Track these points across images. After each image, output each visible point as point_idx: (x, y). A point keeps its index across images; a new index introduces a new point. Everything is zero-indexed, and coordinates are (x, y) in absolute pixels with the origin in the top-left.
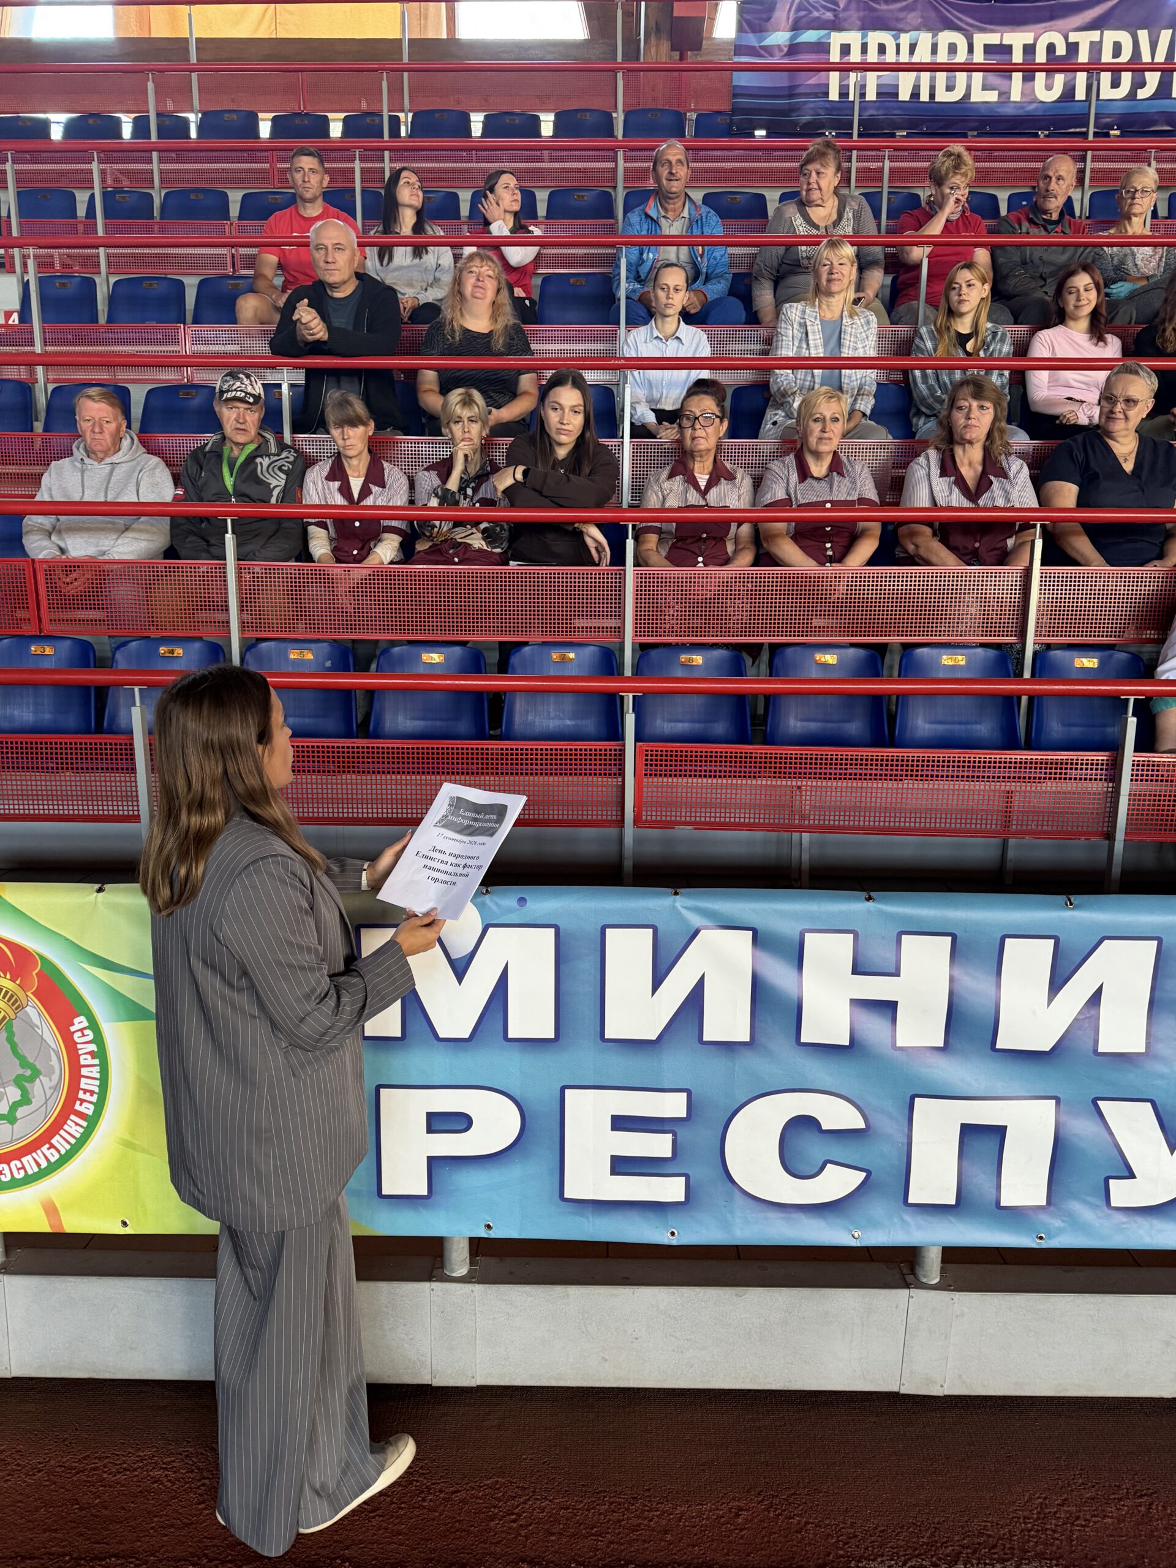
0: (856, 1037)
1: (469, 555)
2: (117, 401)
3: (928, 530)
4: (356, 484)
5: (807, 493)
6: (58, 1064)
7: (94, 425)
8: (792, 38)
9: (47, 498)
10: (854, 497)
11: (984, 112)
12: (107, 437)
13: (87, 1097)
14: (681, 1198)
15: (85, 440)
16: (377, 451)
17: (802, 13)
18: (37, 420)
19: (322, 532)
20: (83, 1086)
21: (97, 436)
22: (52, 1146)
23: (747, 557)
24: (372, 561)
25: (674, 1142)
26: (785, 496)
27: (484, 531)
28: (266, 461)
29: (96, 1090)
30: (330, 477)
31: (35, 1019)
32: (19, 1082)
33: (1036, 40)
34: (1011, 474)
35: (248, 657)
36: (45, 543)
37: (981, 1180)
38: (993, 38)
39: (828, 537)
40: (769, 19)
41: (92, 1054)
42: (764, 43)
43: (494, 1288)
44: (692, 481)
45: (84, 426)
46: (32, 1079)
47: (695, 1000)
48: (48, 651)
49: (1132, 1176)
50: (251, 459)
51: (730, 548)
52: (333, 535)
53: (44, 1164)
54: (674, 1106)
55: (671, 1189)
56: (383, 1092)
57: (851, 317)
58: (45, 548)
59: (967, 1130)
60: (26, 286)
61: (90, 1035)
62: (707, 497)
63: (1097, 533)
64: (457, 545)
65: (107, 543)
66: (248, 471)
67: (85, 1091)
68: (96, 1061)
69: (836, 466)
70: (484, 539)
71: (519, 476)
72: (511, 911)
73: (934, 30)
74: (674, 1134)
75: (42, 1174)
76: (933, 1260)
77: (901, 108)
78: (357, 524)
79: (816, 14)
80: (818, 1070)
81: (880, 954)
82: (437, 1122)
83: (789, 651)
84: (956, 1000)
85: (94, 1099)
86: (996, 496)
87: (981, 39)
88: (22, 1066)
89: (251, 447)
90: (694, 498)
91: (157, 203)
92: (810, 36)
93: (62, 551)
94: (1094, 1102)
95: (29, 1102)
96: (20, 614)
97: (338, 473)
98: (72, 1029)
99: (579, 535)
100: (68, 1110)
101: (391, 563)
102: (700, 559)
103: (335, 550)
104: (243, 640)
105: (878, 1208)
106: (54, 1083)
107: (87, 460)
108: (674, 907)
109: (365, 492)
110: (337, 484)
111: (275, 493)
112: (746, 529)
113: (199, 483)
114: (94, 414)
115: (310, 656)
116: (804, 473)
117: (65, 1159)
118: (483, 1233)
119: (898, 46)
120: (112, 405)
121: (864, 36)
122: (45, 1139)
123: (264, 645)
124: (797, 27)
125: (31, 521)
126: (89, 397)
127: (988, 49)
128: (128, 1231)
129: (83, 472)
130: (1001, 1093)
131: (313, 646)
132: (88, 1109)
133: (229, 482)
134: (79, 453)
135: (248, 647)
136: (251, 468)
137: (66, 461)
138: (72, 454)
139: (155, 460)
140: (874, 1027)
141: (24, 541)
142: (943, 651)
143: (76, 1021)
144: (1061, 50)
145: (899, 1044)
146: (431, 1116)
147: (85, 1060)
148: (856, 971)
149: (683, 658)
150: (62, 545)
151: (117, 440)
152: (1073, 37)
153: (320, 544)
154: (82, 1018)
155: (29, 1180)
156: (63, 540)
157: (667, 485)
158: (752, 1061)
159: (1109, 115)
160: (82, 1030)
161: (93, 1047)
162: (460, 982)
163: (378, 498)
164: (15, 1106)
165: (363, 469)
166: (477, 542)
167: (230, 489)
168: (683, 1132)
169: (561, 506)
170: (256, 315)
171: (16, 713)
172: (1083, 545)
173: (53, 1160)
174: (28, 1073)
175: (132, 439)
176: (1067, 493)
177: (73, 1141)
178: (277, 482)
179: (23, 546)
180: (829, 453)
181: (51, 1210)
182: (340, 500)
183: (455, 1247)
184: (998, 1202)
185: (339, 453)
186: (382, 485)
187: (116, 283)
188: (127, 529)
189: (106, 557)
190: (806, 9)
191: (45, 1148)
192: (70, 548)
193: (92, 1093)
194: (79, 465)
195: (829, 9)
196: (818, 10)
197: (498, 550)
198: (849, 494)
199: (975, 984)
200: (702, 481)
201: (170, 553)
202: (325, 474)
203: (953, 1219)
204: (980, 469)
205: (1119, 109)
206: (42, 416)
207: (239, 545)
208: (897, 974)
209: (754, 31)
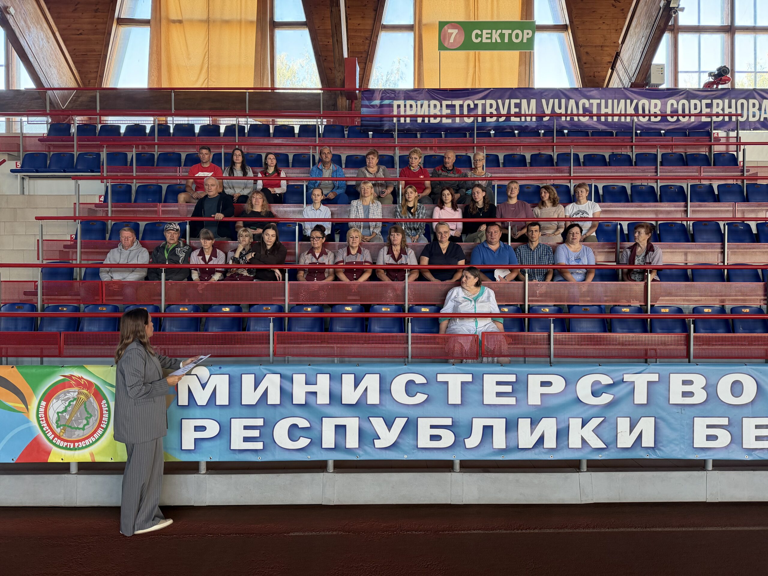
0: (307, 402)
1: (242, 278)
2: (133, 231)
3: (382, 271)
4: (207, 257)
5: (348, 259)
6: (98, 413)
7: (125, 239)
8: (381, 102)
9: (109, 263)
10: (363, 261)
11: (447, 126)
12: (130, 242)
13: (104, 423)
14: (262, 448)
15: (122, 243)
16: (215, 247)
17: (384, 95)
18: (107, 233)
19: (196, 272)
20: (103, 420)
21: (126, 242)
22: (94, 437)
23: (331, 278)
24: (212, 280)
25: (260, 432)
26: (342, 260)
27: (247, 270)
28: (179, 249)
29: (107, 420)
30: (199, 255)
31: (92, 401)
32: (86, 419)
33: (463, 103)
34: (408, 254)
35: (167, 310)
36: (107, 275)
37: (341, 440)
38: (449, 103)
39: (355, 272)
40: (373, 96)
41: (106, 410)
42: (371, 104)
43: (211, 475)
44: (315, 256)
45: (122, 239)
46: (90, 418)
47: (265, 393)
48: (104, 309)
49: (379, 438)
50: (174, 249)
51: (326, 275)
52: (199, 272)
53: (91, 442)
54: (259, 422)
55: (259, 446)
56: (183, 420)
57: (372, 204)
58: (106, 277)
59: (336, 426)
60: (107, 187)
61: (106, 405)
62: (319, 260)
63: (433, 272)
64: (238, 274)
65: (126, 275)
66: (173, 252)
67: (104, 421)
68: (108, 413)
69: (359, 251)
70: (248, 272)
71: (253, 256)
72: (217, 370)
73: (429, 100)
74: (260, 430)
75: (91, 445)
76: (331, 465)
77: (418, 125)
78: (207, 269)
79: (388, 95)
80: (298, 411)
81: (312, 380)
82: (197, 429)
83: (337, 306)
84: (331, 391)
85: (106, 423)
86: (403, 260)
87: (445, 103)
88: (88, 414)
89: (175, 245)
90: (314, 260)
91: (156, 157)
92: (386, 102)
93: (112, 278)
94: (368, 418)
95: (89, 424)
96: (96, 298)
97: (202, 254)
98: (102, 404)
99: (274, 272)
100: (99, 426)
101: (218, 280)
102: (315, 279)
103: (199, 277)
104: (165, 305)
105: (315, 449)
106: (96, 419)
107: (122, 249)
108: (260, 369)
109: (210, 259)
110: (201, 257)
111: (181, 258)
112: (331, 270)
113: (157, 256)
114: (125, 235)
115: (187, 310)
116: (349, 253)
117: (97, 440)
118: (209, 460)
119: (417, 105)
120: (132, 232)
121: (405, 102)
122: (92, 435)
123: (172, 306)
124: (382, 99)
125: (101, 269)
126: (125, 230)
127: (448, 106)
128: (113, 461)
129: (121, 253)
130: (345, 416)
131: (188, 306)
132: (104, 426)
133: (166, 255)
134: (120, 247)
135: (168, 306)
136: (174, 251)
137: (116, 249)
138: (118, 247)
139: (144, 249)
140: (311, 398)
141: (100, 274)
142: (383, 306)
143: (103, 401)
144: (472, 106)
145: (318, 403)
146: (195, 427)
147: (105, 412)
148: (306, 384)
149: (305, 309)
150: (112, 276)
151: (133, 243)
152: (476, 102)
153: (195, 276)
154: (105, 401)
155: (87, 447)
156: (112, 274)
157: (306, 256)
158: (281, 410)
159: (490, 127)
160: (104, 404)
161: (107, 409)
162: (204, 390)
163: (214, 261)
164: (85, 425)
165: (210, 253)
166: (245, 273)
167: (167, 258)
168: (262, 430)
169: (266, 264)
170: (184, 199)
171: (92, 328)
172: (429, 275)
173: (93, 441)
174: (89, 416)
175: (138, 242)
176: (425, 260)
177: (99, 435)
178: (182, 255)
179: (99, 276)
180: (356, 247)
181: (92, 455)
182: (203, 263)
183: (202, 465)
184: (345, 447)
185: (202, 248)
186: (216, 257)
187: (139, 186)
188: (133, 271)
189: (124, 280)
190: (385, 93)
191: (92, 438)
192: (114, 277)
193: (106, 421)
194: (120, 251)
195: (393, 94)
196: (389, 94)
197: (252, 276)
198: (361, 260)
199: (336, 386)
200: (317, 255)
201: (146, 278)
202: (197, 254)
203: (334, 452)
204: (399, 252)
205: (493, 125)
206: (109, 232)
207: (166, 276)
208: (316, 384)
209: (367, 100)
